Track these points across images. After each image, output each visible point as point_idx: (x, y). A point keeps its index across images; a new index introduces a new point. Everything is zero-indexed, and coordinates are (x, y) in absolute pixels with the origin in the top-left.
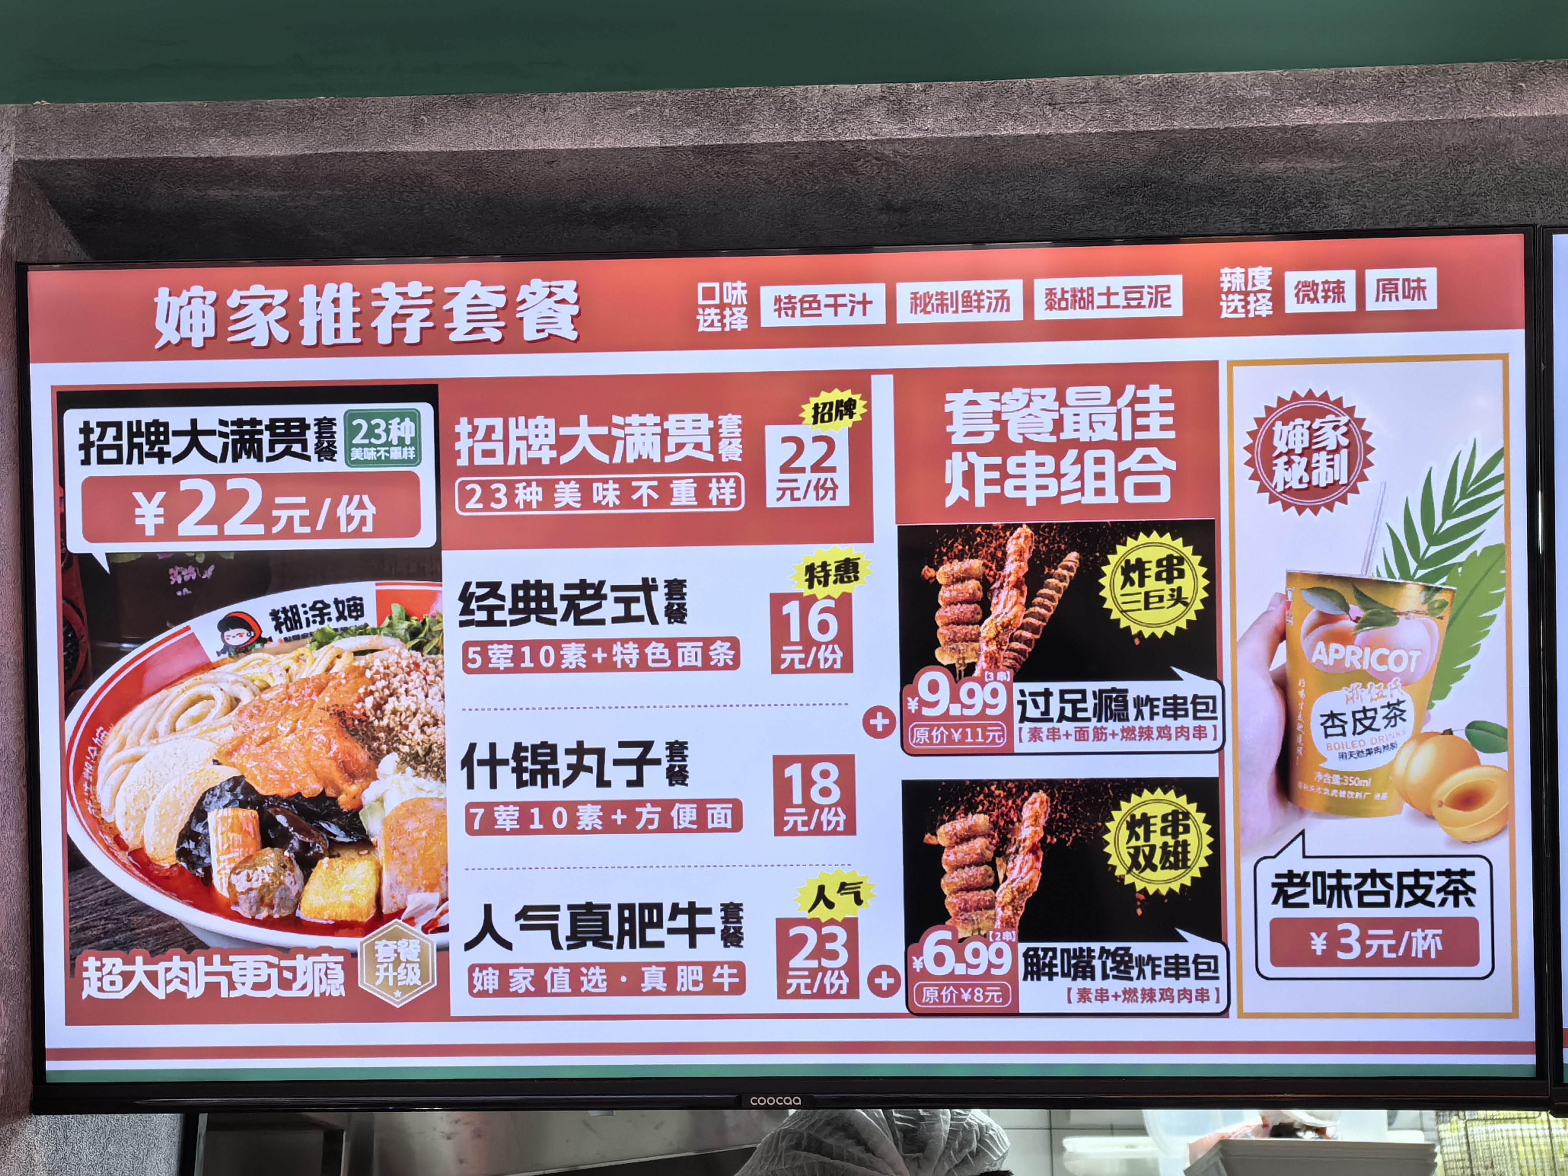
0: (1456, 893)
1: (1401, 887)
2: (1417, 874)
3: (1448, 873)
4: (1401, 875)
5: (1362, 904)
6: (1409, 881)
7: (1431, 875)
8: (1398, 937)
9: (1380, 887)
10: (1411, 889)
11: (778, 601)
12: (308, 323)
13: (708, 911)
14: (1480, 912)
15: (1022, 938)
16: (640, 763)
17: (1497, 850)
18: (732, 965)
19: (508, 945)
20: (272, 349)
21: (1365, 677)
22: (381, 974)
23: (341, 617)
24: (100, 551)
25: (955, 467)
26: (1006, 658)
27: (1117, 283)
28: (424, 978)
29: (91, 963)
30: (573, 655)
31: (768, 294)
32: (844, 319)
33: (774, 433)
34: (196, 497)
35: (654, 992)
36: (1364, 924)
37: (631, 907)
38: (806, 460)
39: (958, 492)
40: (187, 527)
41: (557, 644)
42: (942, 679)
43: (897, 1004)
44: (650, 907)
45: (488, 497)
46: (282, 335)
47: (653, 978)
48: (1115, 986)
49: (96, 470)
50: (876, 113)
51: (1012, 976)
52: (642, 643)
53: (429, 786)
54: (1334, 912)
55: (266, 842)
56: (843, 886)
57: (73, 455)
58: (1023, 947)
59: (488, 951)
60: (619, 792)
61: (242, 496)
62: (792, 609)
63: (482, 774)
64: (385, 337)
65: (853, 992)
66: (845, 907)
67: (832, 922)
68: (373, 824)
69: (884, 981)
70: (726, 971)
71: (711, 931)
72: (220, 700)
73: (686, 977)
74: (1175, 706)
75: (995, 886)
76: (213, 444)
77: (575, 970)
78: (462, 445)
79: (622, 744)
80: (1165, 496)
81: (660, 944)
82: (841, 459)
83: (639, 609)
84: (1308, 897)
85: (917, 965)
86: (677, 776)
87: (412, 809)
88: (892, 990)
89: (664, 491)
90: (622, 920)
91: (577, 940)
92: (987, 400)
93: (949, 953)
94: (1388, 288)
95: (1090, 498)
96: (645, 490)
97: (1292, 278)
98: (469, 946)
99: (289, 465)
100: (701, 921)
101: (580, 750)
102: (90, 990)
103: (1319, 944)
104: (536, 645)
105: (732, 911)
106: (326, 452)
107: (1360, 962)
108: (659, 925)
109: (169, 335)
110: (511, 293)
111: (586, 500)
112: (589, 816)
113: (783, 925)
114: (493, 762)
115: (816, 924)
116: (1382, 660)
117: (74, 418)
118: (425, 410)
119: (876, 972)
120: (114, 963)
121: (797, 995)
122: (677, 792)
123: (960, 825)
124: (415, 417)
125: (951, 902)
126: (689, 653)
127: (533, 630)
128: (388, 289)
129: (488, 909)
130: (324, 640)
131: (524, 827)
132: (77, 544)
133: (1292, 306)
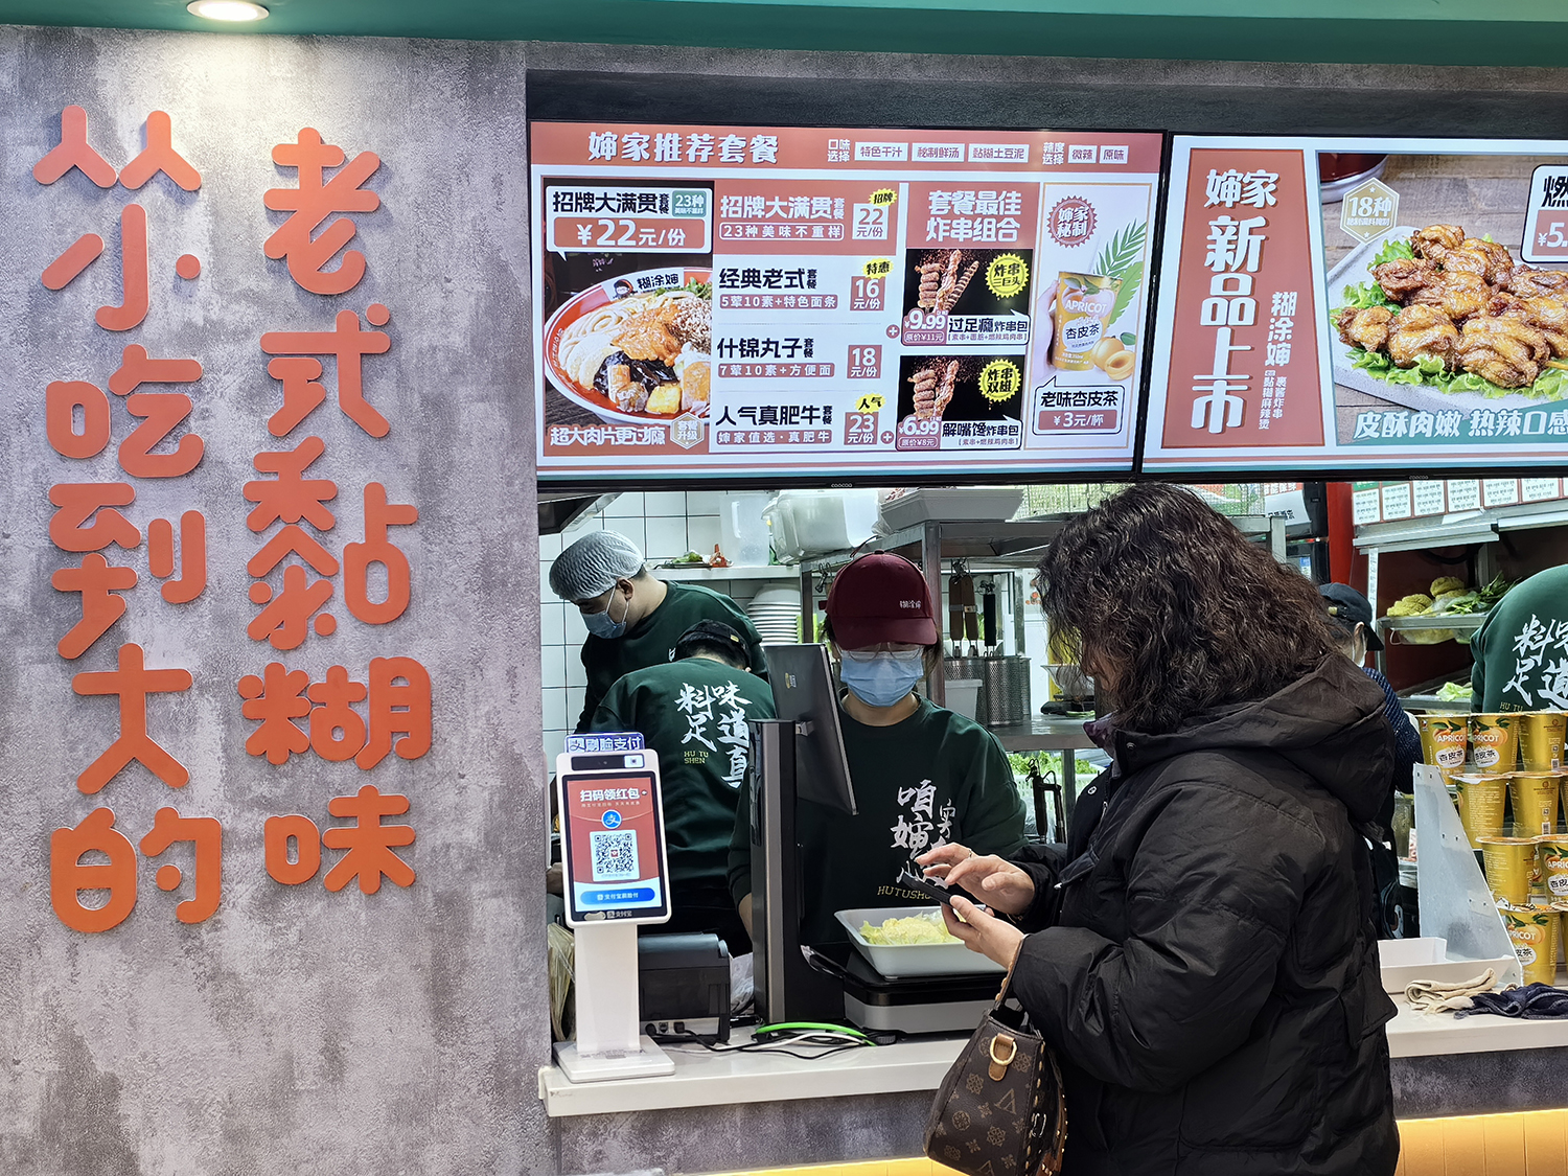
0: (1110, 400)
1: (1090, 398)
2: (1096, 393)
3: (1108, 393)
4: (1090, 394)
5: (1075, 405)
6: (1093, 396)
7: (1101, 393)
8: (1087, 418)
9: (1082, 398)
10: (1093, 399)
11: (855, 279)
12: (658, 151)
13: (818, 409)
14: (1118, 408)
15: (943, 420)
16: (793, 347)
17: (1127, 384)
18: (826, 431)
19: (734, 423)
20: (641, 162)
21: (1085, 315)
22: (681, 435)
23: (668, 282)
24: (562, 251)
25: (931, 223)
26: (946, 305)
27: (1003, 147)
28: (698, 437)
29: (555, 430)
30: (767, 301)
31: (859, 145)
32: (890, 158)
33: (857, 207)
34: (606, 227)
35: (794, 442)
36: (1074, 412)
37: (786, 408)
38: (870, 219)
39: (932, 234)
40: (600, 242)
41: (761, 296)
42: (919, 313)
43: (892, 446)
44: (794, 407)
45: (734, 231)
46: (646, 156)
47: (794, 437)
48: (978, 438)
49: (560, 214)
50: (909, 67)
51: (938, 435)
52: (797, 297)
53: (704, 355)
54: (1064, 408)
55: (633, 379)
56: (873, 399)
57: (550, 207)
58: (943, 423)
59: (726, 425)
60: (784, 359)
61: (626, 228)
62: (860, 283)
63: (726, 351)
64: (692, 159)
65: (875, 442)
66: (874, 407)
67: (868, 414)
68: (678, 372)
69: (888, 437)
70: (824, 433)
71: (819, 417)
72: (614, 318)
73: (807, 436)
74: (1011, 326)
75: (934, 399)
76: (614, 204)
77: (762, 433)
78: (724, 208)
79: (786, 340)
80: (1014, 238)
81: (798, 423)
82: (885, 219)
83: (796, 282)
84: (1055, 403)
85: (901, 431)
86: (808, 353)
87: (696, 366)
88: (891, 440)
89: (810, 231)
90: (782, 413)
91: (763, 421)
92: (946, 195)
93: (914, 425)
94: (1109, 154)
95: (985, 239)
96: (801, 230)
97: (1072, 148)
98: (717, 424)
99: (647, 215)
100: (815, 413)
101: (768, 342)
102: (554, 442)
103: (1057, 421)
104: (751, 297)
105: (828, 409)
106: (664, 209)
107: (1071, 427)
108: (798, 415)
109: (595, 154)
110: (748, 141)
111: (776, 234)
112: (770, 370)
113: (848, 415)
114: (731, 347)
115: (862, 415)
116: (1092, 308)
117: (551, 190)
118: (708, 191)
119: (884, 434)
120: (565, 430)
121: (852, 443)
122: (809, 360)
123: (922, 374)
124: (704, 195)
125: (916, 405)
126: (816, 302)
127: (751, 290)
128: (694, 137)
129: (726, 408)
130: (661, 292)
131: (743, 374)
132: (551, 248)
133: (1071, 160)
